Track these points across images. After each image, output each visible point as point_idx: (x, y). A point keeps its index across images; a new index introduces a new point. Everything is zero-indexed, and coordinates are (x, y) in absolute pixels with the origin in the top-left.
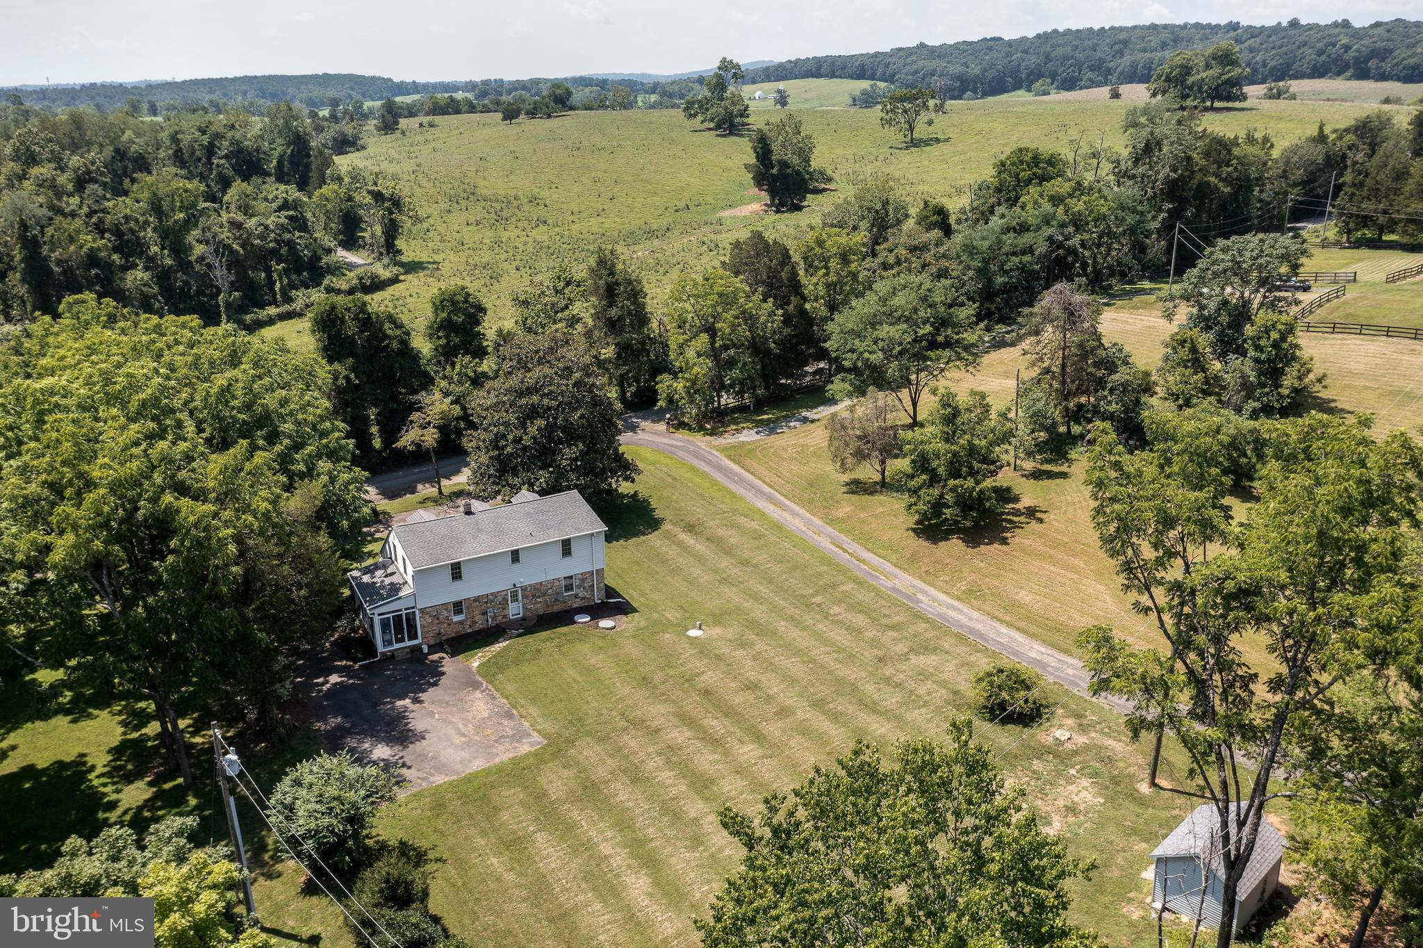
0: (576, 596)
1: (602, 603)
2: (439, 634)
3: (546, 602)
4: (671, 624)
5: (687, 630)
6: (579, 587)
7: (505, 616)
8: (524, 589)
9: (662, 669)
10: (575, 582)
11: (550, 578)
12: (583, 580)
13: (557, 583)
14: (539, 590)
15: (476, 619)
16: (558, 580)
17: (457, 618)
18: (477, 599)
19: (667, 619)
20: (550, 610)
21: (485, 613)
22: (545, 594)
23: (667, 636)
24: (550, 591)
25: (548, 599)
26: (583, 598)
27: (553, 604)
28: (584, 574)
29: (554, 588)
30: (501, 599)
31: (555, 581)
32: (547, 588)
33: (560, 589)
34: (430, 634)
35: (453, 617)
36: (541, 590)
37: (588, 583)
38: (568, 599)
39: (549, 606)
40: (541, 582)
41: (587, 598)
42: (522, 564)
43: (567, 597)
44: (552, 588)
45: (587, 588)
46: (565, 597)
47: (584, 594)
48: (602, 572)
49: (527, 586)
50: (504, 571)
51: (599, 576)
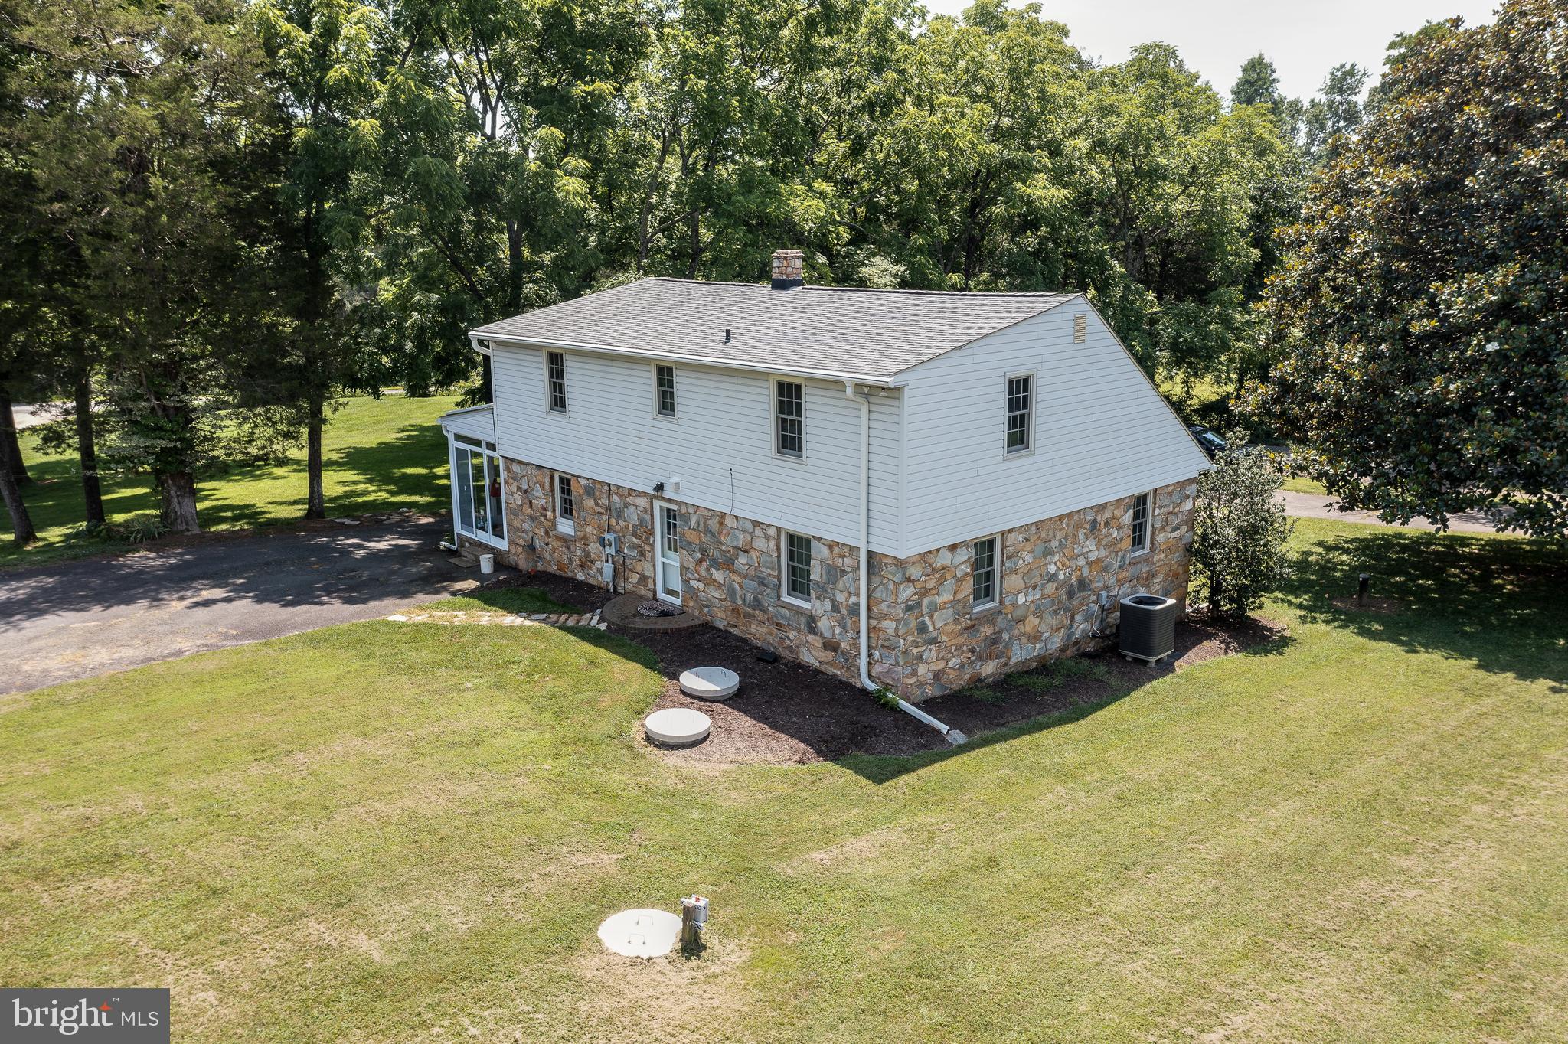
0: (811, 623)
1: (880, 699)
2: (532, 548)
3: (732, 591)
6: (822, 591)
7: (646, 580)
10: (816, 569)
12: (833, 574)
13: (760, 543)
14: (716, 539)
15: (592, 548)
16: (765, 529)
17: (563, 526)
18: (591, 489)
20: (741, 630)
21: (603, 541)
22: (729, 564)
24: (742, 560)
25: (737, 587)
26: (831, 646)
27: (750, 610)
28: (836, 550)
29: (753, 553)
30: (635, 519)
31: (758, 531)
32: (735, 544)
33: (769, 571)
34: (519, 537)
35: (559, 519)
36: (720, 543)
37: (847, 595)
38: (788, 619)
39: (738, 614)
40: (723, 515)
41: (843, 653)
42: (677, 423)
43: (787, 613)
44: (747, 552)
45: (844, 611)
46: (780, 609)
47: (833, 627)
48: (894, 574)
49: (691, 510)
50: (642, 428)
51: (882, 584)
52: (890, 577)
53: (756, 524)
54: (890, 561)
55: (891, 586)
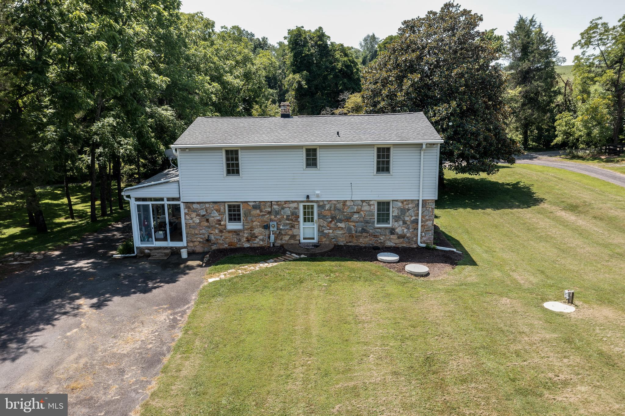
0: (392, 231)
1: (427, 248)
2: (208, 240)
3: (349, 229)
4: (518, 287)
5: (545, 299)
6: (397, 219)
7: (293, 237)
8: (321, 206)
9: (473, 352)
10: (393, 212)
11: (358, 196)
12: (403, 211)
13: (366, 208)
14: (341, 211)
15: (256, 231)
16: (368, 202)
17: (232, 226)
18: (258, 206)
19: (514, 281)
20: (354, 243)
21: (267, 227)
22: (348, 219)
23: (505, 300)
24: (356, 216)
25: (352, 227)
26: (402, 236)
27: (360, 234)
28: (405, 203)
29: (362, 213)
30: (289, 213)
31: (364, 204)
32: (352, 211)
33: (370, 217)
34: (197, 238)
35: (228, 223)
36: (344, 212)
37: (410, 217)
38: (380, 233)
39: (353, 237)
40: (345, 202)
41: (407, 238)
42: (319, 170)
43: (379, 230)
44: (359, 213)
45: (408, 223)
46: (376, 230)
47: (403, 230)
48: (432, 205)
49: (326, 203)
50: (295, 175)
51: (426, 210)
52: (430, 207)
53: (363, 201)
54: (430, 201)
55: (430, 209)
